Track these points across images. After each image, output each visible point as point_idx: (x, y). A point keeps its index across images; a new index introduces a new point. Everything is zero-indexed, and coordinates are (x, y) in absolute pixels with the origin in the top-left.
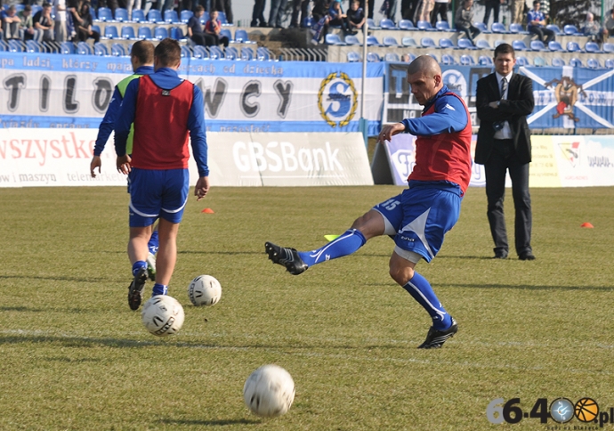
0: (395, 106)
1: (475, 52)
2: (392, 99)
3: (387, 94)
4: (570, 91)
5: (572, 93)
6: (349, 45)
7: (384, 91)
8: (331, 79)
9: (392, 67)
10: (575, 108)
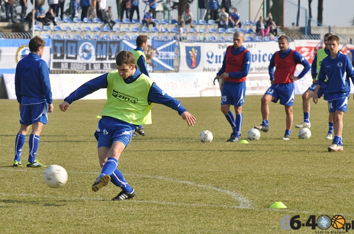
0: (57, 61)
1: (112, 33)
2: (55, 57)
3: (52, 55)
4: (150, 52)
5: (151, 53)
6: (45, 30)
7: (51, 53)
8: (22, 47)
9: (55, 41)
10: (153, 61)
